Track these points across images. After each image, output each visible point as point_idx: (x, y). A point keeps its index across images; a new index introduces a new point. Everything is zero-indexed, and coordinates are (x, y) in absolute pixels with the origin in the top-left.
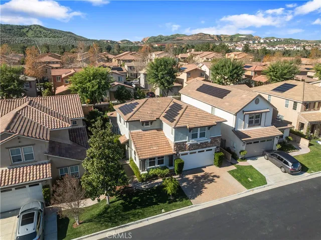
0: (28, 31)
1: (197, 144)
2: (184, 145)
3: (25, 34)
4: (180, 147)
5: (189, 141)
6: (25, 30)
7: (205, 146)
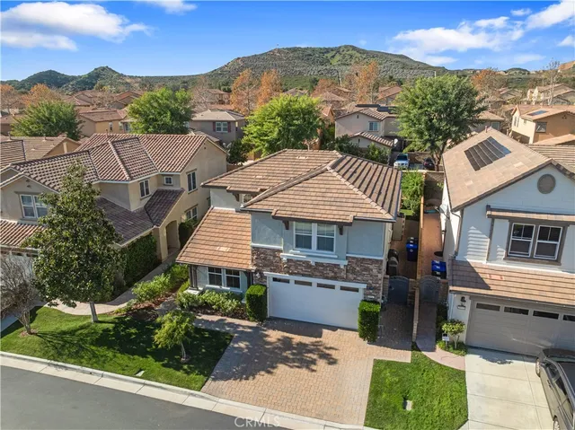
0: (333, 57)
1: (307, 264)
2: (275, 256)
3: (328, 61)
4: (265, 258)
5: (286, 250)
6: (329, 55)
7: (331, 274)
